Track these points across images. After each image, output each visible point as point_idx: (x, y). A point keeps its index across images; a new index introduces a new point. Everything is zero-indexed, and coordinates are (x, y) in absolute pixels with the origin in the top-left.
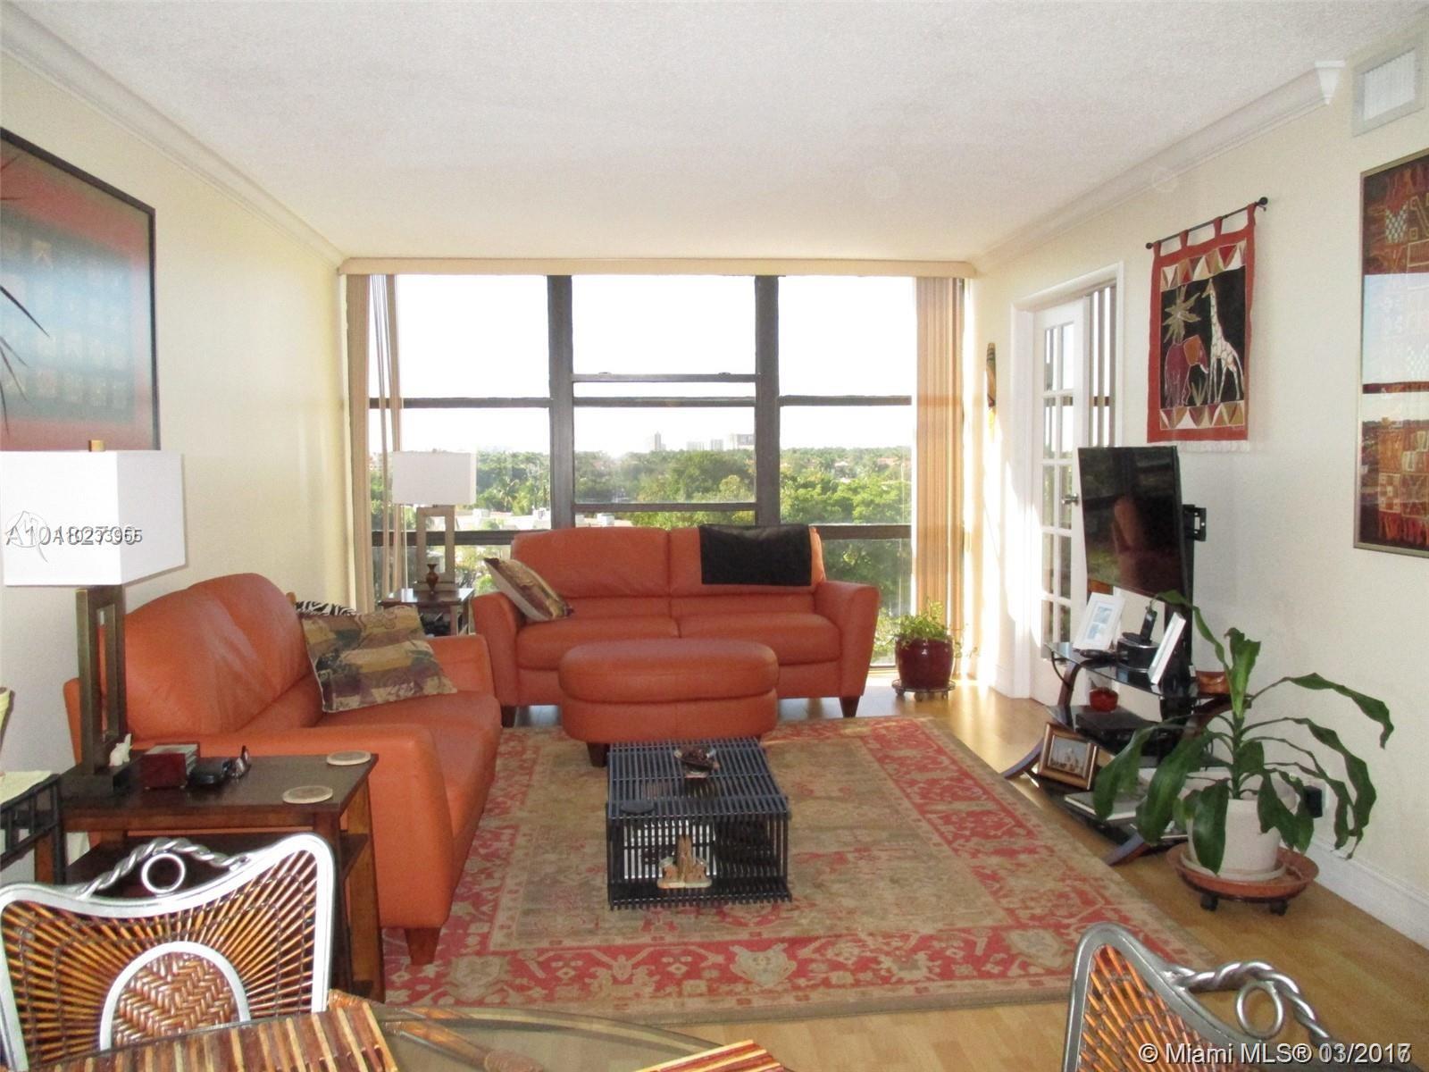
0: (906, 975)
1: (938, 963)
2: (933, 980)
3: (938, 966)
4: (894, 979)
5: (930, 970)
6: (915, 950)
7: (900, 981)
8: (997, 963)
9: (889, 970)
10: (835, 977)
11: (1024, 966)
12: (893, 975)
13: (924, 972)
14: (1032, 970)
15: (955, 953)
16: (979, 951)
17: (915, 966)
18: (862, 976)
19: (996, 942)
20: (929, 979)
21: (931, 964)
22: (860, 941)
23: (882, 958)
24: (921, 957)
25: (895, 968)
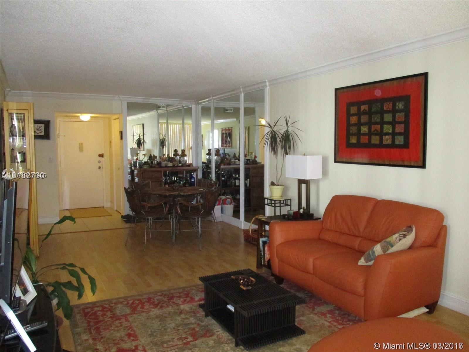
0: (160, 297)
1: (151, 301)
2: (153, 297)
3: (151, 300)
4: (163, 296)
5: (154, 299)
6: (158, 304)
7: (161, 296)
8: (136, 303)
9: (165, 298)
10: (178, 295)
11: (128, 303)
12: (163, 297)
13: (155, 299)
14: (126, 303)
15: (147, 304)
16: (140, 306)
17: (158, 300)
18: (171, 296)
19: (134, 309)
20: (154, 297)
21: (154, 301)
22: (175, 304)
23: (167, 301)
24: (157, 302)
25: (163, 298)
